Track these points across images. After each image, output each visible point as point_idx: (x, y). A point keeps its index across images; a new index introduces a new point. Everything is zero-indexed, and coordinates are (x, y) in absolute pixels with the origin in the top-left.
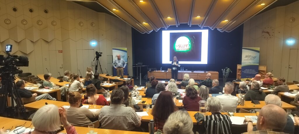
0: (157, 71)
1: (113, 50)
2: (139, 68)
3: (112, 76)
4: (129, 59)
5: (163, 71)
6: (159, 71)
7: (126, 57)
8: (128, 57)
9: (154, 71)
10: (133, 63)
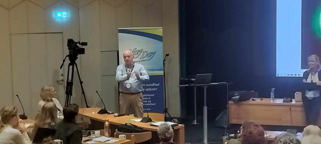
0: (258, 100)
1: (120, 35)
2: (200, 89)
3: (116, 114)
4: (170, 61)
5: (280, 101)
6: (265, 101)
7: (160, 57)
8: (167, 55)
9: (251, 101)
10: (181, 75)
